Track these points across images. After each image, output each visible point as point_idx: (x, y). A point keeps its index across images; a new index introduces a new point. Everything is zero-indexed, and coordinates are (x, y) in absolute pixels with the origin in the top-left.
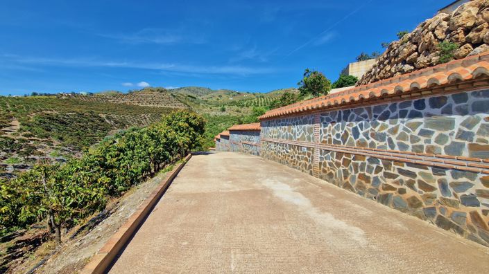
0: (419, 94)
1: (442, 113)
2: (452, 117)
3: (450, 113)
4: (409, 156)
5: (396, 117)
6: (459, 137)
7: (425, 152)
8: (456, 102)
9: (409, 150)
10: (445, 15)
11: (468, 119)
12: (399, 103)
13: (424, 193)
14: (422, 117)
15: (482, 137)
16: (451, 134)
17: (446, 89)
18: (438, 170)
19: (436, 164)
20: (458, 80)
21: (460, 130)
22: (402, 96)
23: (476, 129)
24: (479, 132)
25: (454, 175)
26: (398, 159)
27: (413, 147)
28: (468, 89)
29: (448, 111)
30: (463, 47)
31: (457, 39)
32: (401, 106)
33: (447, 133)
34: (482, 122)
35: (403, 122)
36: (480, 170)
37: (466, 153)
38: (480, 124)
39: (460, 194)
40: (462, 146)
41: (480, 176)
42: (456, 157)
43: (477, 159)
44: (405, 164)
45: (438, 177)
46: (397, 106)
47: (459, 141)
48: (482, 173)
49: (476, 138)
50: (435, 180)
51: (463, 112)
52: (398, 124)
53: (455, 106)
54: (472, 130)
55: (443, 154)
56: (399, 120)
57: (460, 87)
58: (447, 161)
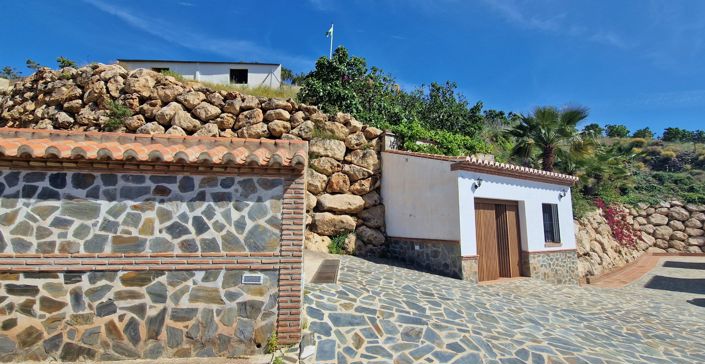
0: (58, 165)
1: (87, 196)
2: (99, 202)
3: (97, 197)
4: (29, 261)
5: (16, 196)
6: (103, 228)
7: (57, 252)
8: (105, 184)
9: (32, 251)
10: (123, 71)
11: (115, 206)
12: (24, 173)
13: (48, 315)
14: (59, 199)
15: (126, 228)
16: (95, 225)
17: (95, 166)
18: (72, 276)
19: (71, 268)
20: (109, 158)
21: (105, 220)
22: (32, 163)
23: (121, 219)
24: (125, 222)
25: (92, 280)
26: (9, 267)
27: (39, 245)
28: (119, 171)
29: (94, 195)
30: (135, 117)
31: (132, 105)
32: (27, 178)
33: (89, 223)
34: (129, 210)
35: (27, 205)
36: (121, 267)
37: (108, 249)
38: (126, 213)
39: (96, 304)
40: (105, 239)
41: (120, 274)
42: (96, 255)
43: (119, 255)
44: (21, 275)
45: (71, 287)
46: (21, 177)
47: (103, 233)
48: (123, 270)
49: (120, 229)
50: (66, 292)
51: (111, 197)
52: (17, 207)
53: (103, 188)
54: (117, 220)
55: (82, 251)
56: (21, 201)
57: (110, 166)
58: (86, 261)
